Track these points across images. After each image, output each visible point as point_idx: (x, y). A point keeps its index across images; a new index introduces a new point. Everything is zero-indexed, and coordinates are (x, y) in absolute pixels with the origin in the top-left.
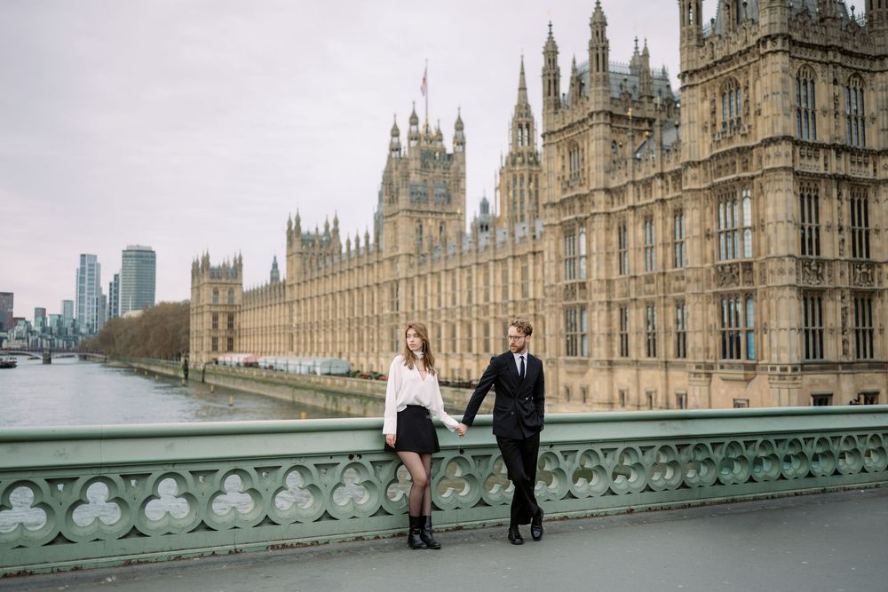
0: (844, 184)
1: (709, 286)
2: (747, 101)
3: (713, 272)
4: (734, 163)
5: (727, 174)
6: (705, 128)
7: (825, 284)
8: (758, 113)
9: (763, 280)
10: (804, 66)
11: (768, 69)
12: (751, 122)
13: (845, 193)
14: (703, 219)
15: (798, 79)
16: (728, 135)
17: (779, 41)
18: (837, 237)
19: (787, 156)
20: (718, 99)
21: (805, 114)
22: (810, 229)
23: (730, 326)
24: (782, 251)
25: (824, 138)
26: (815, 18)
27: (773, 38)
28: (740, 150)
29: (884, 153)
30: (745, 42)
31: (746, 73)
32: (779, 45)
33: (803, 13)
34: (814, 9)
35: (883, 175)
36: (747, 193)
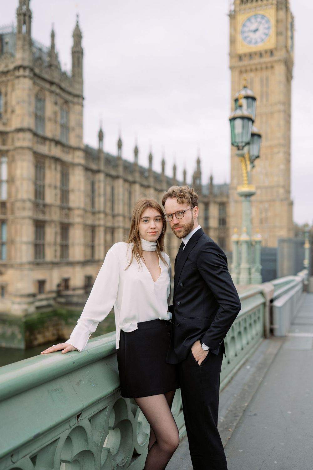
0: (58, 162)
2: (6, 104)
7: (47, 217)
8: (13, 112)
9: (13, 212)
10: (40, 90)
11: (20, 86)
12: (9, 115)
13: (59, 168)
15: (36, 96)
17: (27, 71)
18: (54, 192)
19: (29, 140)
21: (39, 118)
22: (40, 186)
24: (25, 196)
25: (49, 134)
26: (46, 64)
27: (25, 68)
29: (78, 149)
30: (7, 66)
31: (6, 86)
32: (27, 73)
33: (40, 58)
34: (46, 59)
35: (77, 161)
36: (5, 159)
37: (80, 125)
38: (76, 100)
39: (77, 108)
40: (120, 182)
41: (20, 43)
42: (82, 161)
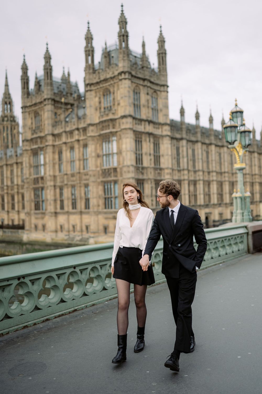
0: (151, 136)
1: (99, 178)
2: (114, 99)
3: (101, 172)
4: (109, 125)
5: (106, 130)
6: (96, 109)
7: (145, 177)
8: (119, 104)
9: (121, 175)
10: (137, 86)
11: (123, 86)
12: (116, 107)
13: (152, 140)
14: (96, 149)
15: (134, 91)
16: (107, 113)
17: (127, 74)
18: (149, 158)
19: (130, 123)
20: (102, 97)
21: (137, 106)
22: (139, 154)
23: (108, 195)
24: (129, 163)
25: (144, 117)
26: (140, 67)
27: (124, 73)
28: (112, 120)
29: (165, 124)
30: (113, 73)
31: (114, 87)
32: (127, 76)
33: (136, 64)
34: (140, 63)
35: (165, 133)
36: (115, 138)
37: (166, 107)
38: (162, 89)
39: (163, 94)
40: (199, 145)
41: (121, 56)
42: (169, 133)
